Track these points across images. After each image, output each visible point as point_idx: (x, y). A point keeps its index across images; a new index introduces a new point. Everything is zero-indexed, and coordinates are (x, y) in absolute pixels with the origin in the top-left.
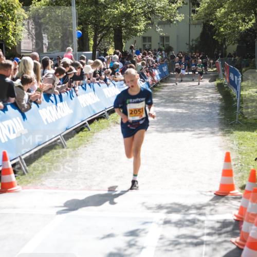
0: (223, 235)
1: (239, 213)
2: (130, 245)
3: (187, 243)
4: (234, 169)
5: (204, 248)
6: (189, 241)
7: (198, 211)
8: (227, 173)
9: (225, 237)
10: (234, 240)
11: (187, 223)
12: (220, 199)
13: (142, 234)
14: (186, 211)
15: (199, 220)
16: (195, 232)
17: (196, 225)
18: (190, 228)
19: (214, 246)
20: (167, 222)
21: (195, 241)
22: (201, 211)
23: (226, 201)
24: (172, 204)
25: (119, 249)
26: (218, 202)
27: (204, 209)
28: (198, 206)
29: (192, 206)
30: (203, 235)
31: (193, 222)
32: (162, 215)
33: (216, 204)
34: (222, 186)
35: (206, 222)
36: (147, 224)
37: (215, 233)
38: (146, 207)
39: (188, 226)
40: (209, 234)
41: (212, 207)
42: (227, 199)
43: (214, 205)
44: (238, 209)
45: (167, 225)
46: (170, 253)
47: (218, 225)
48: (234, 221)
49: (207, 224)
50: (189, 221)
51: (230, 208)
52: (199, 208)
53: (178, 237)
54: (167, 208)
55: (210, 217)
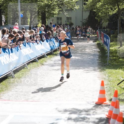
1: (109, 114)
4: (106, 90)
7: (87, 113)
8: (102, 92)
11: (80, 119)
12: (98, 106)
14: (80, 113)
15: (87, 118)
17: (85, 120)
20: (69, 119)
22: (88, 113)
23: (102, 107)
24: (72, 109)
26: (97, 108)
27: (90, 112)
28: (86, 110)
29: (83, 110)
32: (67, 115)
33: (96, 109)
34: (100, 99)
35: (90, 119)
36: (58, 120)
38: (58, 110)
39: (81, 121)
41: (94, 111)
42: (102, 106)
43: (95, 110)
44: (108, 112)
45: (70, 121)
47: (97, 121)
48: (106, 118)
50: (81, 118)
51: (104, 111)
52: (87, 111)
54: (69, 111)
55: (93, 116)
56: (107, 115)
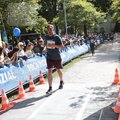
0: (113, 97)
1: (119, 90)
2: (79, 101)
3: (99, 100)
5: (105, 102)
6: (100, 99)
8: (117, 76)
9: (113, 98)
10: (116, 99)
11: (100, 93)
13: (84, 97)
14: (101, 89)
15: (105, 92)
16: (103, 96)
18: (101, 95)
19: (109, 101)
20: (94, 93)
21: (102, 99)
23: (116, 86)
24: (96, 87)
25: (75, 103)
26: (112, 86)
28: (105, 88)
29: (103, 87)
30: (106, 97)
31: (103, 93)
32: (92, 91)
34: (115, 80)
35: (107, 93)
36: (87, 94)
37: (110, 97)
38: (87, 88)
39: (101, 94)
40: (107, 97)
41: (110, 88)
42: (116, 85)
44: (118, 88)
46: (92, 104)
47: (111, 94)
49: (108, 94)
50: (101, 93)
51: (116, 88)
52: (106, 88)
53: (97, 98)
54: (94, 88)
55: (109, 91)
56: (118, 91)
